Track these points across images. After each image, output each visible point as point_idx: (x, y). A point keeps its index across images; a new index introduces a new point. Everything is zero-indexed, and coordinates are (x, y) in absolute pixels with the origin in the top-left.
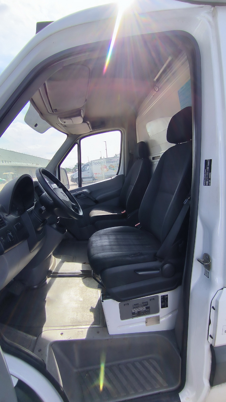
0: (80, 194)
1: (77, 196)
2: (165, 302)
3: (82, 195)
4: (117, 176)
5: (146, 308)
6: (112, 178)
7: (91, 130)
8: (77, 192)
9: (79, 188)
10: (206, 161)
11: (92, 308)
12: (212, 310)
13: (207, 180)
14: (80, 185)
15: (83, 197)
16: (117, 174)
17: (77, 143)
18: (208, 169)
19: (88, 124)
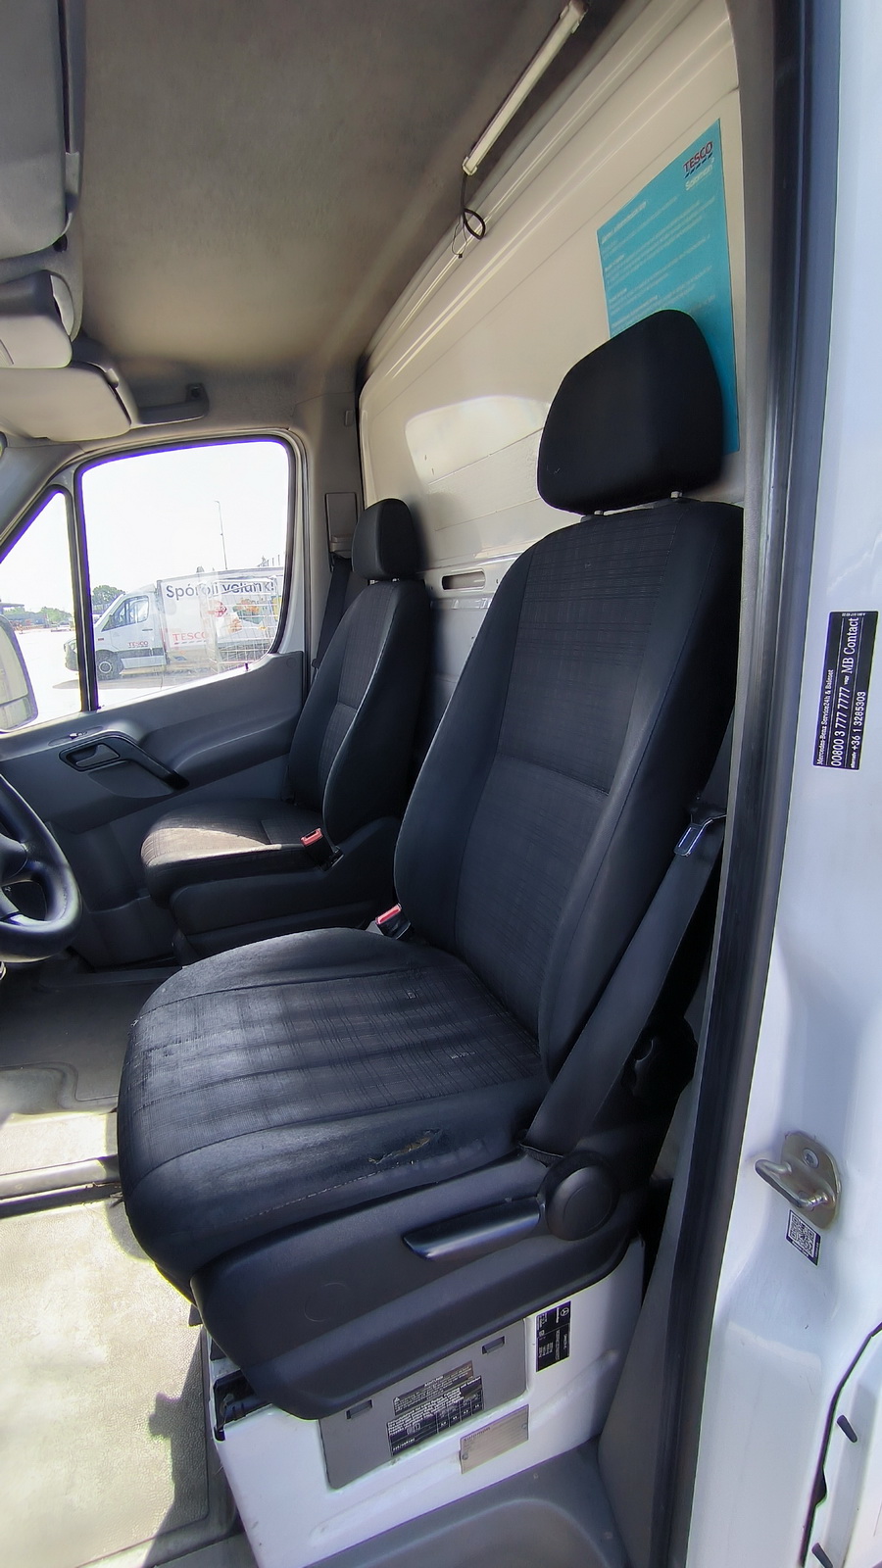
0: (90, 748)
1: (76, 757)
2: (558, 1336)
3: (102, 751)
4: (272, 656)
5: (465, 1392)
6: (253, 667)
7: (136, 425)
8: (73, 738)
9: (83, 715)
10: (837, 622)
11: (161, 1401)
12: (838, 1433)
13: (839, 737)
14: (90, 702)
15: (109, 761)
16: (275, 650)
17: (61, 489)
18: (848, 669)
19: (112, 386)
